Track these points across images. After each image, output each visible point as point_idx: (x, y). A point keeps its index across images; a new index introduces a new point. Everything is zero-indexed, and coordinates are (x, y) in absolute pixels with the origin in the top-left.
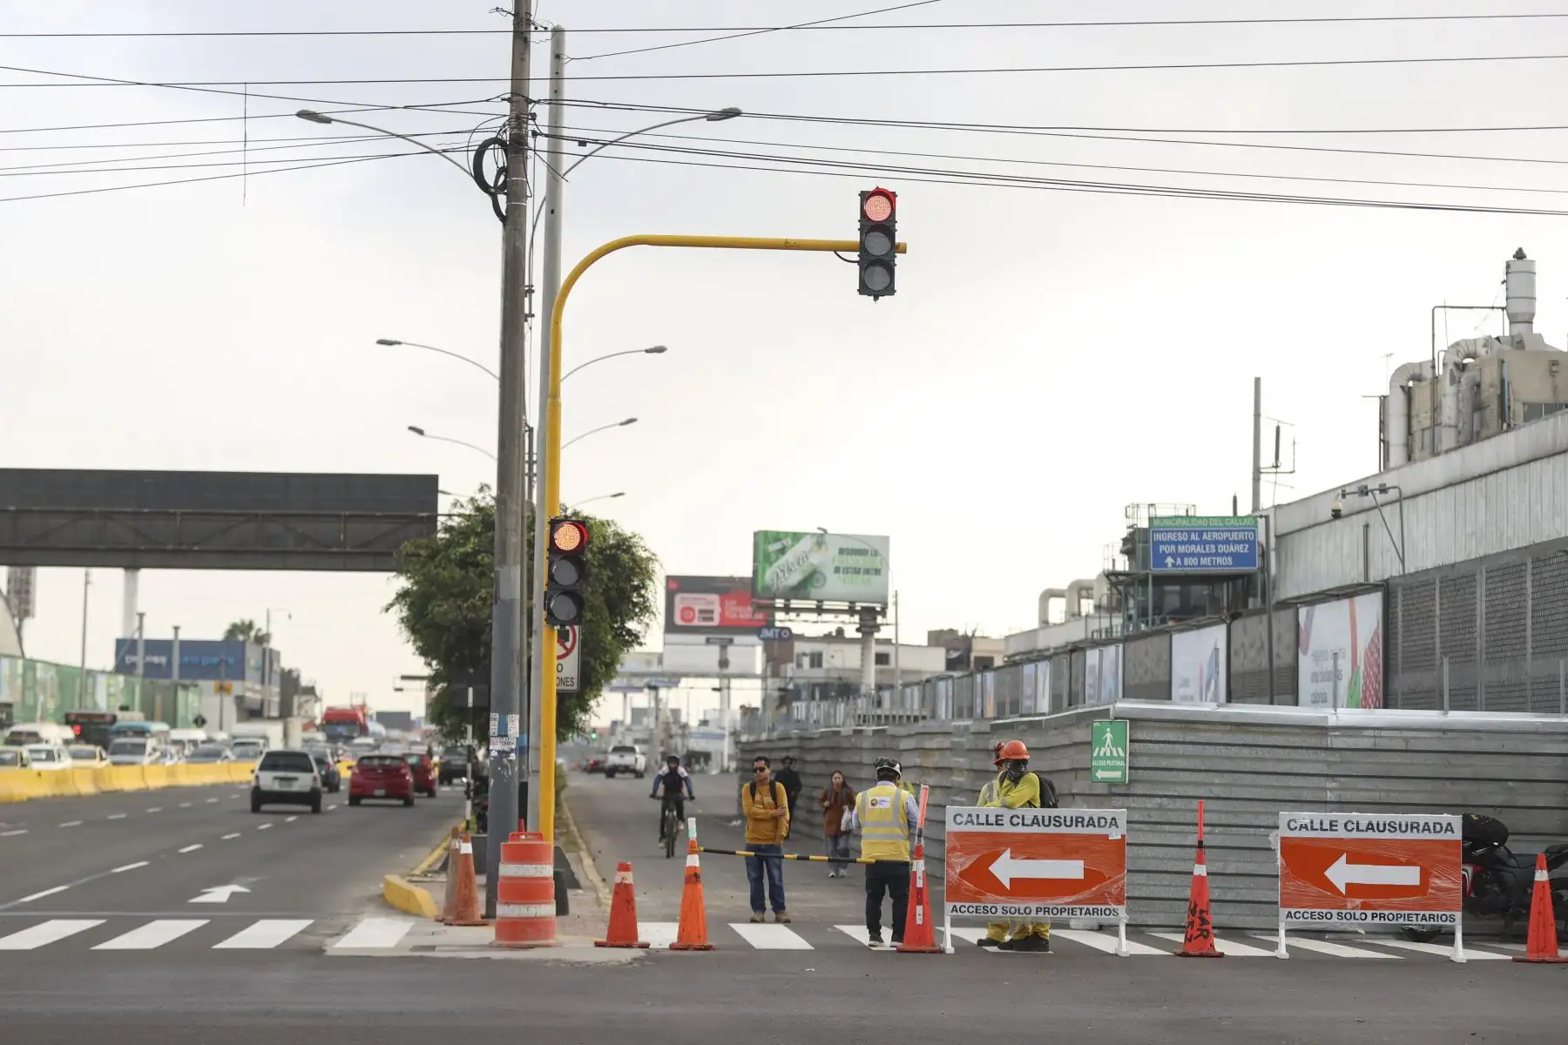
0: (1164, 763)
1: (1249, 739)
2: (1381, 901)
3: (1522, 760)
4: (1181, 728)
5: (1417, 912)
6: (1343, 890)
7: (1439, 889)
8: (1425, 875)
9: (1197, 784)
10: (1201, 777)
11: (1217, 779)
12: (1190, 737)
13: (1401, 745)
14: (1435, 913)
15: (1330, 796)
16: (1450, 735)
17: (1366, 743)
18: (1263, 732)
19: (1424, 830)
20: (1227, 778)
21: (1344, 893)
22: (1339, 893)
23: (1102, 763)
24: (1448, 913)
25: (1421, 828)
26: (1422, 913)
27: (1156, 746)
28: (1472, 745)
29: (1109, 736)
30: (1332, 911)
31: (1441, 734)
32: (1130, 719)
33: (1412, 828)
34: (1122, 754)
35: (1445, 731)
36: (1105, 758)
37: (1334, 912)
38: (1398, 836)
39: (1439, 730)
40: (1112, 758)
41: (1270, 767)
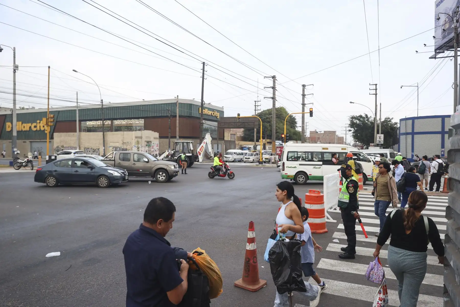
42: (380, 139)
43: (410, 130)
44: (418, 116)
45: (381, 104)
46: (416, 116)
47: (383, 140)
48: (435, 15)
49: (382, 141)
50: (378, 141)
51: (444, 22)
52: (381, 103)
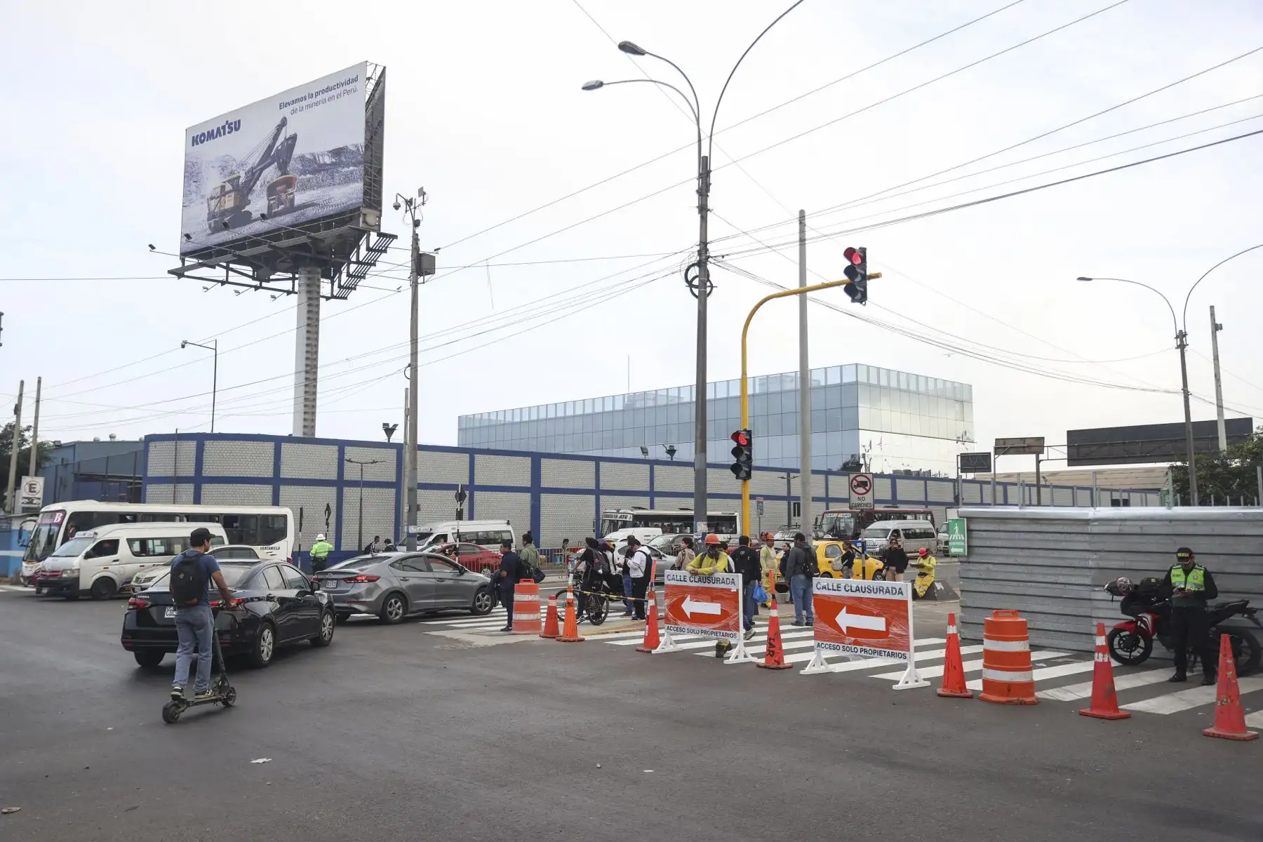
0: (988, 544)
1: (1038, 528)
2: (863, 640)
3: (1230, 540)
4: (998, 522)
5: (885, 650)
6: (845, 630)
7: (895, 634)
8: (888, 624)
9: (1007, 556)
10: (1011, 552)
11: (1020, 553)
12: (1002, 527)
13: (1138, 530)
14: (895, 651)
15: (1091, 564)
16: (1173, 523)
17: (1115, 529)
18: (1048, 524)
19: (886, 592)
20: (1027, 552)
21: (845, 633)
22: (842, 632)
23: (954, 543)
24: (903, 652)
25: (884, 591)
26: (887, 651)
27: (984, 533)
28: (1191, 530)
29: (957, 527)
30: (840, 645)
31: (1167, 523)
32: (967, 518)
33: (880, 591)
34: (963, 539)
35: (1171, 521)
36: (955, 541)
37: (841, 645)
38: (872, 595)
39: (1167, 520)
40: (959, 541)
41: (1052, 546)
42: (30, 491)
43: (188, 470)
44: (214, 432)
45: (39, 382)
46: (209, 431)
47: (40, 495)
48: (186, 162)
49: (39, 499)
50: (26, 498)
51: (219, 190)
52: (40, 378)
